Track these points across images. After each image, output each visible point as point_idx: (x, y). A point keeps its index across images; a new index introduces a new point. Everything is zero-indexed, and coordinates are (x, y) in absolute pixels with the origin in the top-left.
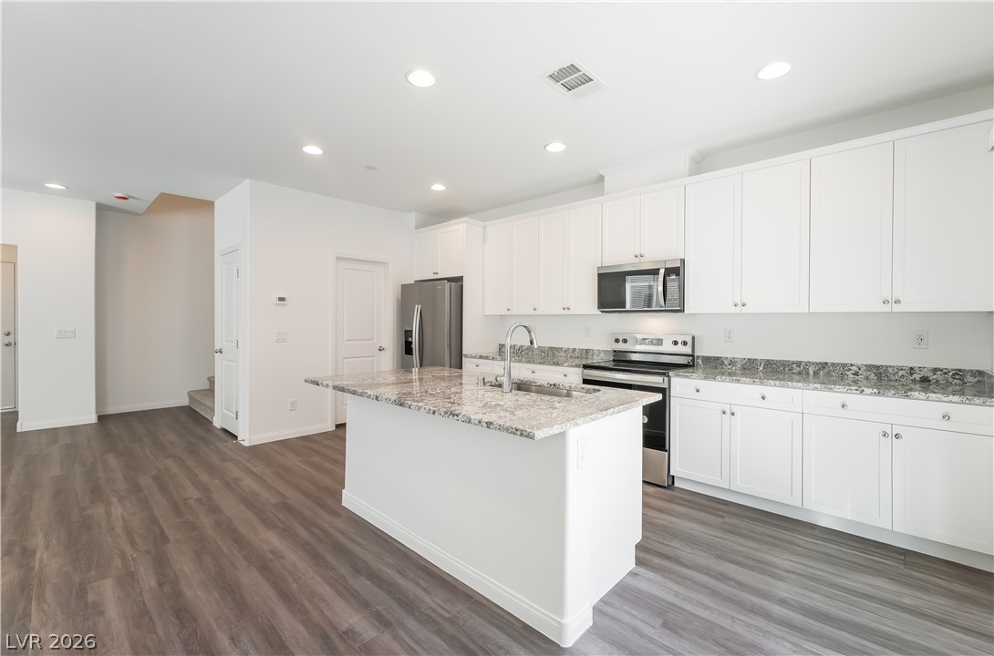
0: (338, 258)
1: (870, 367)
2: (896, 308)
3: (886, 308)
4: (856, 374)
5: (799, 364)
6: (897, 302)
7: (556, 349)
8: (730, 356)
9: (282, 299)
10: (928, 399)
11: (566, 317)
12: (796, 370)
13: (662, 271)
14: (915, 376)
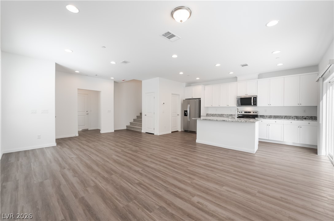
0: (172, 94)
1: (295, 116)
2: (300, 105)
3: (299, 105)
4: (292, 118)
5: (281, 116)
6: (301, 104)
7: (223, 114)
8: (266, 115)
9: (164, 103)
10: (306, 121)
11: (228, 107)
12: (280, 117)
13: (252, 98)
14: (304, 118)
